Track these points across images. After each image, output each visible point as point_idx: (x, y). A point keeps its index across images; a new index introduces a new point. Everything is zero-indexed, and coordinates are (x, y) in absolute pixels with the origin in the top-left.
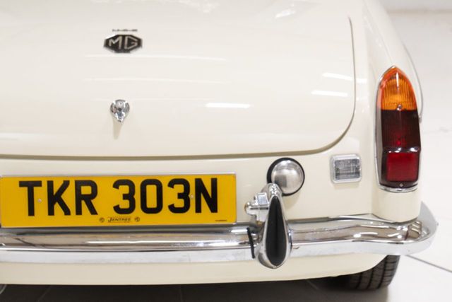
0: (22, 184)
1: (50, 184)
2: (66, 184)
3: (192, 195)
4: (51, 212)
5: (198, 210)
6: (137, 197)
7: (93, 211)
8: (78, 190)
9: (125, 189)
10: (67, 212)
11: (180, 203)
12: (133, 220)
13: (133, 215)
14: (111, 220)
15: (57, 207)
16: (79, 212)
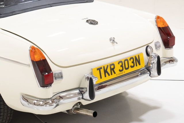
0: (98, 69)
1: (104, 67)
2: (108, 66)
3: (135, 62)
4: (105, 76)
5: (137, 66)
6: (124, 65)
7: (115, 73)
8: (111, 67)
9: (121, 64)
10: (109, 75)
11: (132, 65)
12: (124, 73)
13: (123, 71)
14: (119, 74)
15: (107, 74)
16: (112, 74)
